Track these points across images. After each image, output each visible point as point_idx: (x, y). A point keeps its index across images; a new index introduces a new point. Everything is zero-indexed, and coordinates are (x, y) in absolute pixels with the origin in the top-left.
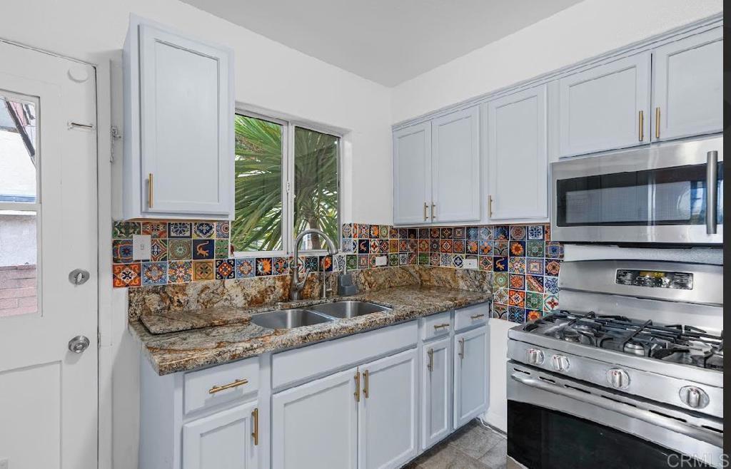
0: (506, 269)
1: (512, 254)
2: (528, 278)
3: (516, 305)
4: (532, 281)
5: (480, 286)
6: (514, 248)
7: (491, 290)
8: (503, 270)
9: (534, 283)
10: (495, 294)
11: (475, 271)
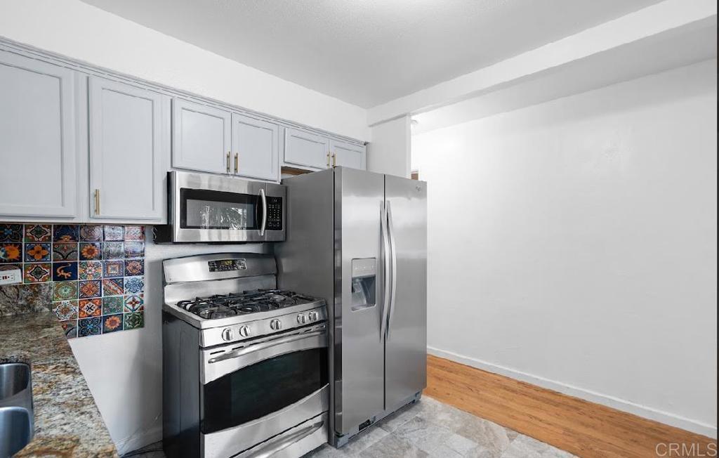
0: (74, 277)
1: (82, 258)
2: (105, 283)
3: (90, 316)
4: (110, 284)
5: (30, 305)
6: (85, 250)
7: (51, 307)
8: (69, 279)
9: (113, 287)
10: (55, 310)
11: (16, 287)
